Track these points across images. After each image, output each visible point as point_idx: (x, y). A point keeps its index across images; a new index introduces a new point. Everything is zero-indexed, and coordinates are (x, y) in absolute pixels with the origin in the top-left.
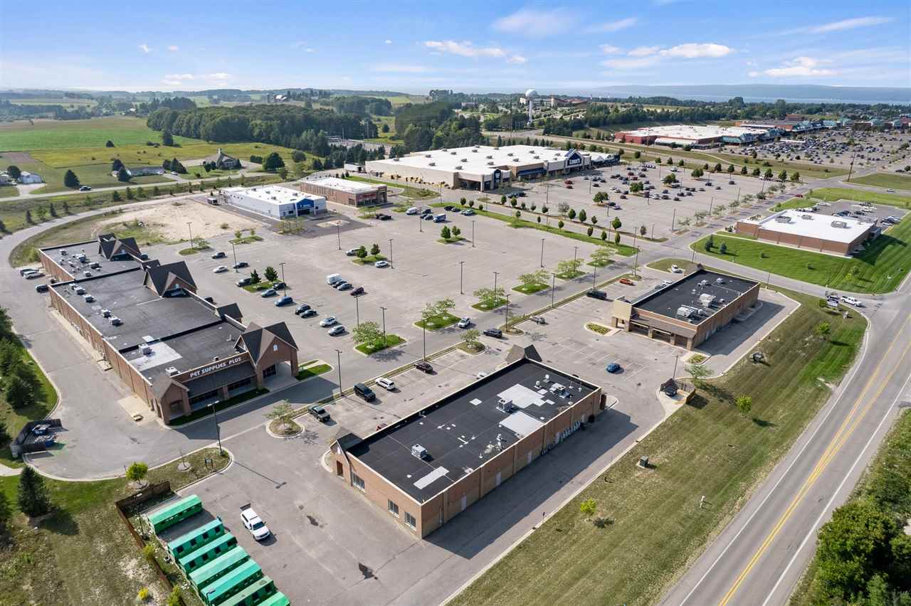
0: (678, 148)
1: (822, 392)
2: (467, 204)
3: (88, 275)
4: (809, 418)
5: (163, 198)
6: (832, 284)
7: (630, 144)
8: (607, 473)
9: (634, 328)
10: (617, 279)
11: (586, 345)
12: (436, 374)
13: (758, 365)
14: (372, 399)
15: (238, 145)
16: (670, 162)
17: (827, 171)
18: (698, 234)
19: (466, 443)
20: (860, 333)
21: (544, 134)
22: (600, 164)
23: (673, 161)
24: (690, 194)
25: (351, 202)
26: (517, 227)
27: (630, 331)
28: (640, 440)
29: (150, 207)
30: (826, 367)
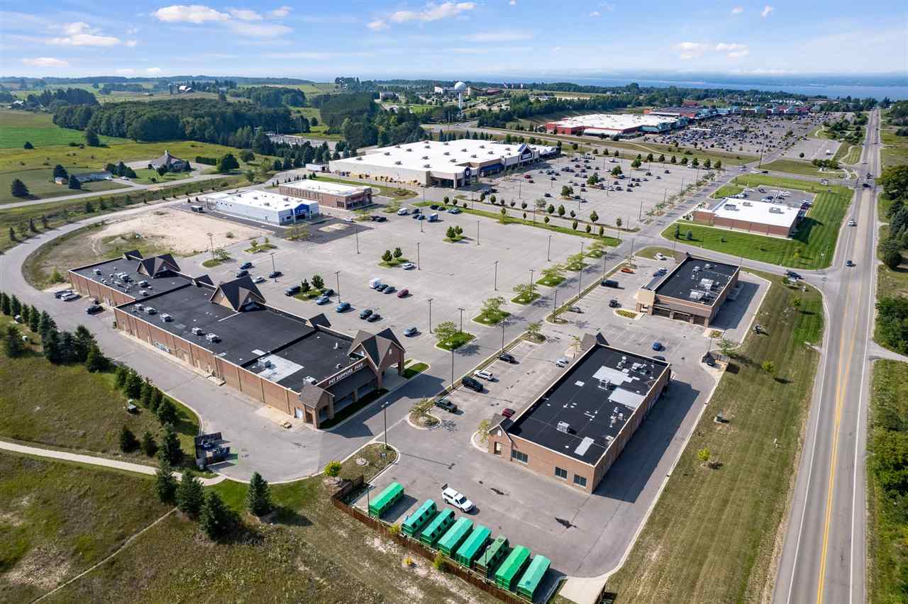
0: (607, 138)
1: (811, 354)
2: (451, 203)
3: (145, 294)
4: (813, 374)
5: (138, 207)
6: (783, 262)
7: (561, 135)
8: (697, 430)
9: (656, 311)
10: (617, 269)
11: (624, 329)
12: (518, 363)
13: (761, 335)
14: (480, 389)
15: (171, 144)
16: (606, 153)
17: (738, 158)
18: (661, 223)
19: (593, 417)
20: (819, 303)
21: (478, 127)
22: (547, 156)
23: (609, 152)
24: (638, 185)
25: (340, 205)
26: (506, 223)
27: (653, 314)
28: (707, 402)
29: (132, 218)
30: (807, 333)
